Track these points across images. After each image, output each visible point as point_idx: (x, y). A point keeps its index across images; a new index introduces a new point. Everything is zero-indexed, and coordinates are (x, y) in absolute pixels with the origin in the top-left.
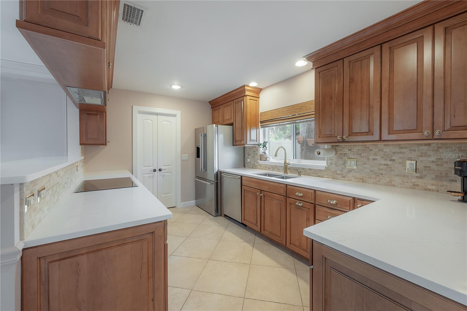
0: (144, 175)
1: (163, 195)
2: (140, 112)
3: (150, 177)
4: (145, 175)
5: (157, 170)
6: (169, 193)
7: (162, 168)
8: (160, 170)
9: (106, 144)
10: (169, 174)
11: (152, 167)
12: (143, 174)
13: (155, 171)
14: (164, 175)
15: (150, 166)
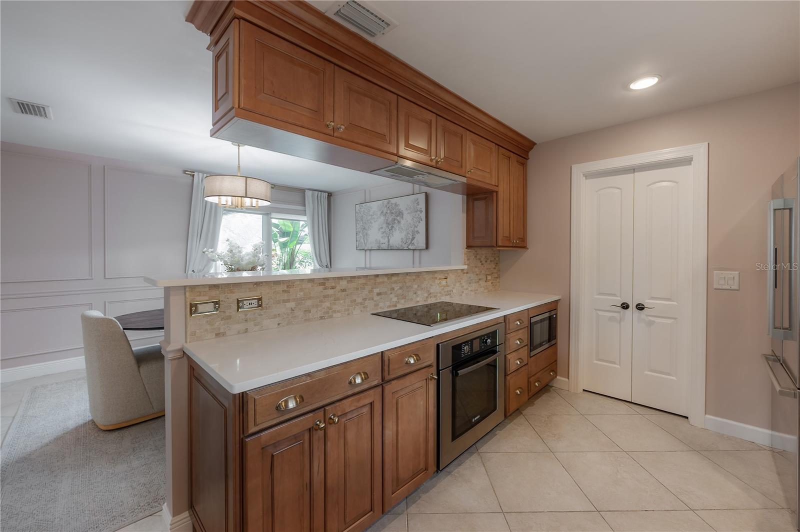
0: (598, 312)
1: (646, 372)
2: (587, 176)
3: (611, 319)
4: (600, 313)
5: (632, 306)
6: (668, 374)
7: (647, 302)
8: (640, 307)
9: (525, 247)
10: (669, 321)
11: (617, 297)
12: (596, 310)
13: (625, 306)
14: (651, 323)
15: (614, 295)
